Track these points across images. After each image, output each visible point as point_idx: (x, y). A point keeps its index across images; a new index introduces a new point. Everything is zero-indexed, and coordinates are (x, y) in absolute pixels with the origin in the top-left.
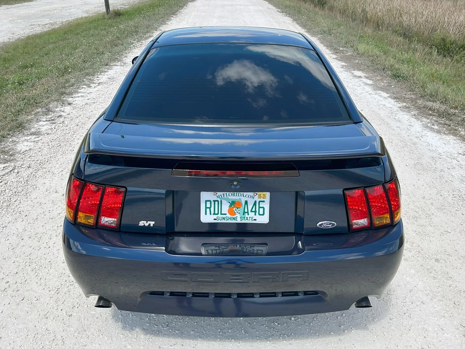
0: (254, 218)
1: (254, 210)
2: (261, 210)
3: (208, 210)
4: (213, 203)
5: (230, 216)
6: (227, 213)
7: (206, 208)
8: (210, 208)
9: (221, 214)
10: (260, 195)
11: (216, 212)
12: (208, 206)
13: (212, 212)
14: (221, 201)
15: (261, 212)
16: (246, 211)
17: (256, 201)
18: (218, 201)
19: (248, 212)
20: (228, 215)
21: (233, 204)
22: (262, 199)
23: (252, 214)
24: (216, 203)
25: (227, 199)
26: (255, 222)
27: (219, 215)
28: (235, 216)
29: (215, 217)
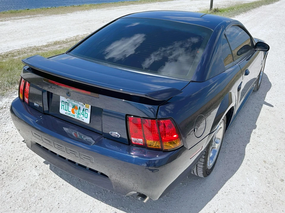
0: (83, 119)
1: (83, 114)
2: (86, 114)
3: (63, 106)
4: (65, 103)
5: (72, 114)
6: (71, 111)
7: (62, 105)
8: (64, 106)
9: (68, 111)
10: (86, 106)
11: (66, 109)
12: (63, 104)
13: (65, 109)
14: (69, 103)
15: (86, 117)
16: (79, 113)
17: (84, 109)
18: (67, 103)
19: (80, 114)
20: (71, 113)
21: (74, 107)
22: (87, 108)
23: (82, 116)
24: (66, 103)
25: (72, 103)
26: (83, 121)
27: (67, 112)
28: (75, 114)
29: (66, 112)
